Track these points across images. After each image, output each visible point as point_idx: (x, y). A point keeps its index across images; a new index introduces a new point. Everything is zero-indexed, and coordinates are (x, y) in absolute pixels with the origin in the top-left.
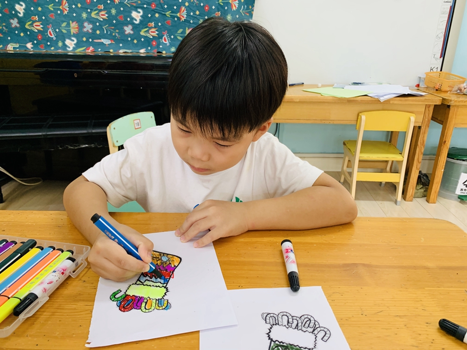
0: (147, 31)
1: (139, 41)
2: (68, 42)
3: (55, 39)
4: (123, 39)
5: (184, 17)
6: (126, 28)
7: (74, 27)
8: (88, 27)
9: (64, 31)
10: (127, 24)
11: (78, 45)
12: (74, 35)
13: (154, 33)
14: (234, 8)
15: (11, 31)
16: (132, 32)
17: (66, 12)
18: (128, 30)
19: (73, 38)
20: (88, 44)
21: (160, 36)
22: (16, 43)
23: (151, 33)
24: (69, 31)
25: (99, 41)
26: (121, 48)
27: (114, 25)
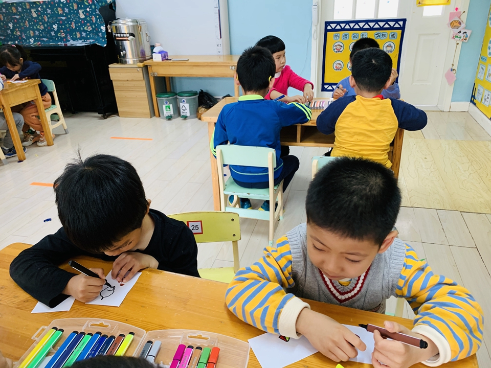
0: (61, 34)
1: (58, 39)
2: (30, 40)
3: (25, 39)
4: (51, 38)
5: (74, 27)
6: (51, 33)
7: (32, 33)
8: (37, 33)
9: (28, 35)
10: (52, 31)
11: (34, 42)
12: (32, 37)
13: (63, 35)
14: (94, 22)
15: (8, 35)
17: (28, 26)
18: (53, 34)
20: (38, 41)
21: (66, 36)
22: (11, 41)
24: (30, 35)
25: (42, 39)
26: (51, 42)
27: (47, 31)
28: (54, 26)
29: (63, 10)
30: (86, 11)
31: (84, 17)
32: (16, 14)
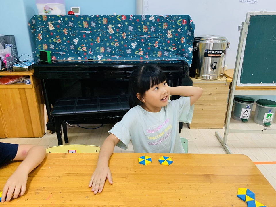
0: (138, 53)
1: (134, 56)
2: (98, 56)
3: (92, 55)
4: (125, 55)
5: (157, 46)
6: (127, 51)
7: (102, 50)
8: (109, 50)
9: (97, 51)
10: (128, 49)
11: (103, 58)
12: (102, 54)
14: (183, 42)
15: (70, 51)
16: (130, 53)
17: (99, 42)
18: (129, 51)
19: (101, 55)
20: (108, 57)
21: (145, 55)
22: (73, 57)
23: (140, 53)
24: (99, 51)
25: (114, 56)
26: (124, 59)
27: (122, 49)
28: (132, 44)
29: (149, 29)
30: (176, 32)
31: (172, 37)
32: (87, 29)
